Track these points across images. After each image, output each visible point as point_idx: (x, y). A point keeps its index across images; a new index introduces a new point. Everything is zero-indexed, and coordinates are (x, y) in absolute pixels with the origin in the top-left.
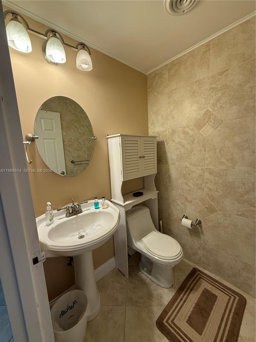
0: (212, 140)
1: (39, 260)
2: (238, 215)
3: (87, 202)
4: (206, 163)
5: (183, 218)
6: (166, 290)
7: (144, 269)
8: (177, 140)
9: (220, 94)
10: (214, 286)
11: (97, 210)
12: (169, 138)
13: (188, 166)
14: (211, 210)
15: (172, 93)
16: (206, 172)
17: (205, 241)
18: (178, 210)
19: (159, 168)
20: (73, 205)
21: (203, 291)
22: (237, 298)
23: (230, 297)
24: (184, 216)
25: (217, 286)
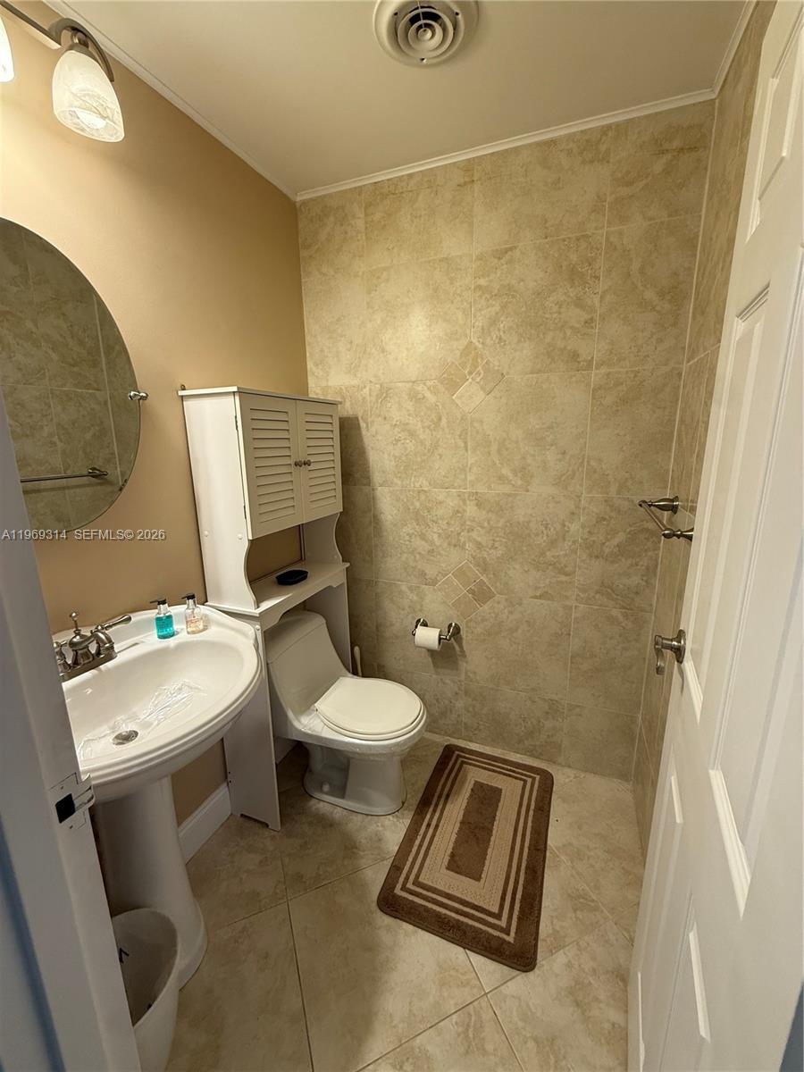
0: (482, 422)
1: (77, 803)
2: (536, 597)
3: (130, 619)
4: (469, 478)
5: (416, 627)
6: (389, 820)
7: (321, 787)
8: (396, 416)
9: (497, 308)
10: (494, 771)
11: (171, 642)
12: (372, 408)
13: (426, 489)
14: (482, 594)
15: (378, 278)
16: (468, 502)
17: (469, 674)
18: (403, 610)
19: (347, 498)
20: (77, 634)
21: (472, 790)
22: (538, 777)
23: (525, 781)
24: (419, 621)
25: (499, 770)
